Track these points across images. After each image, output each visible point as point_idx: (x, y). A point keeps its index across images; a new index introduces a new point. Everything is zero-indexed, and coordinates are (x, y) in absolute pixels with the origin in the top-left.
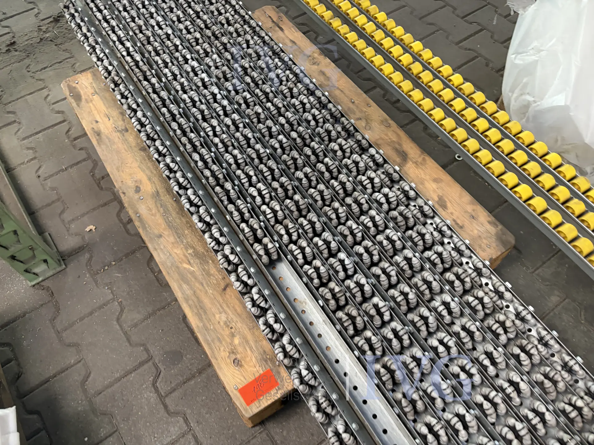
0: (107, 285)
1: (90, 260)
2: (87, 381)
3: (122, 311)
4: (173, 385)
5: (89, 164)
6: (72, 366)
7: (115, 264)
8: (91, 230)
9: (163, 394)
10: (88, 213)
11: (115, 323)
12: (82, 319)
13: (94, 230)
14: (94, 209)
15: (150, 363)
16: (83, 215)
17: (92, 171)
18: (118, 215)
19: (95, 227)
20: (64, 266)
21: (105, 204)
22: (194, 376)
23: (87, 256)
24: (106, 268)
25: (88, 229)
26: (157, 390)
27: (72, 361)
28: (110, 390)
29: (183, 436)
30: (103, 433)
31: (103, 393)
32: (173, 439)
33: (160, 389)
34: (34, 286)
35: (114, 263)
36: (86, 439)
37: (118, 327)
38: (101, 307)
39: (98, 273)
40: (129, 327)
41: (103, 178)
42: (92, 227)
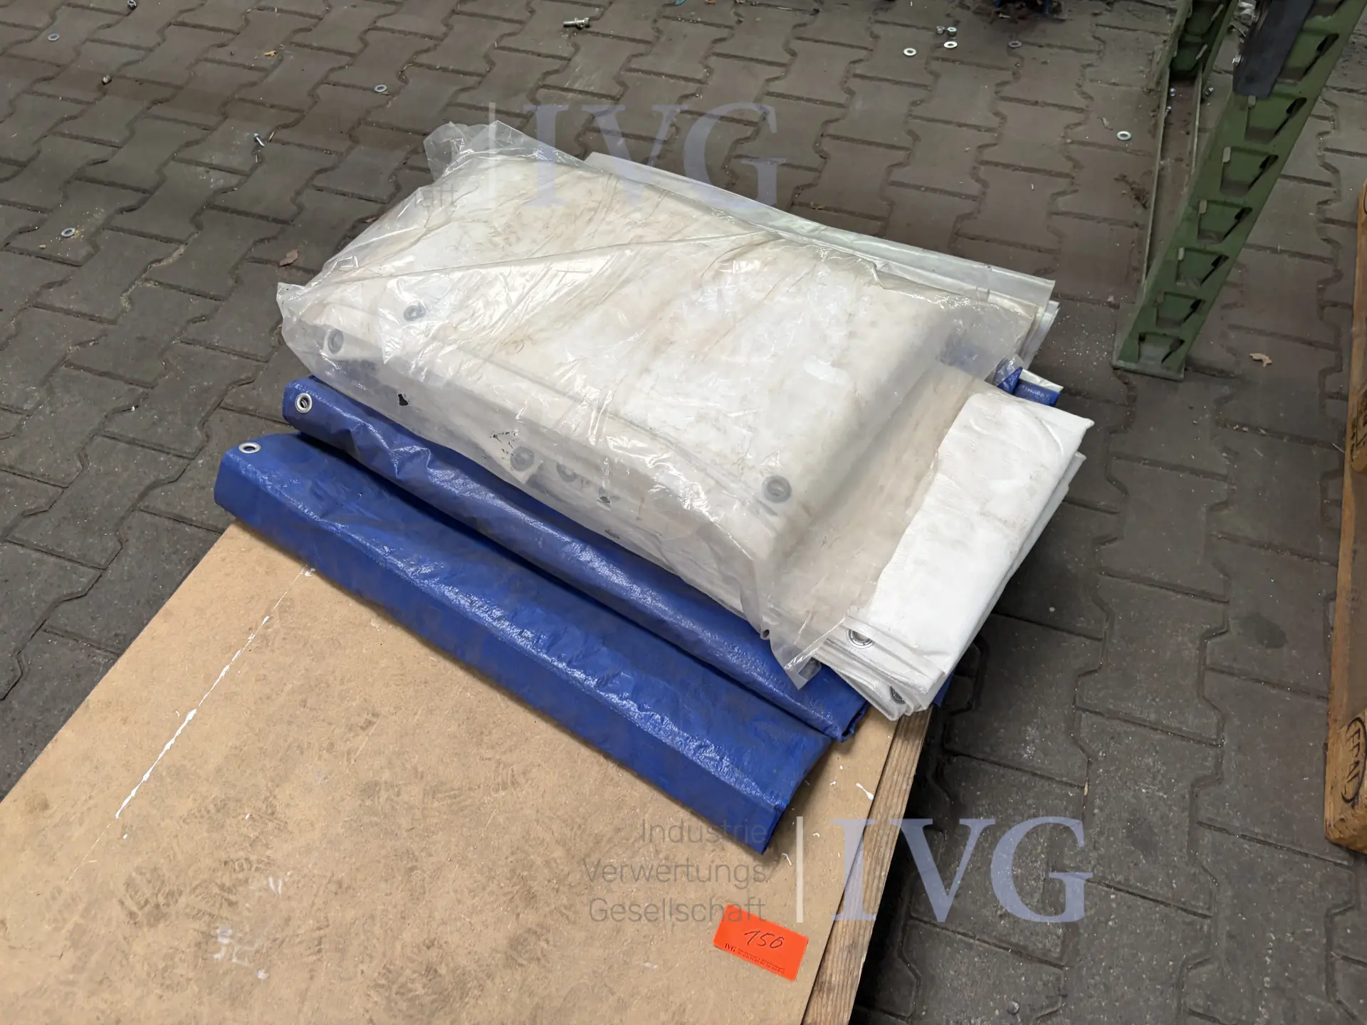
0: (1227, 450)
1: (1228, 399)
2: (1104, 544)
3: (1225, 504)
4: (1235, 665)
5: (1328, 271)
6: (1097, 509)
7: (1263, 435)
8: (1261, 361)
9: (1208, 662)
10: (1272, 334)
11: (1204, 510)
12: (1154, 463)
13: (1265, 365)
14: (1285, 337)
15: (1221, 606)
16: (1261, 332)
17: (1326, 282)
18: (1324, 373)
19: (1270, 361)
20: (1182, 376)
21: (1310, 344)
22: (1280, 686)
23: (1226, 390)
24: (1245, 429)
25: (1256, 356)
26: (1202, 648)
27: (1102, 503)
28: (1129, 583)
29: (1199, 742)
30: (1080, 624)
31: (1116, 579)
32: (1180, 730)
33: (1208, 651)
34: (1116, 368)
35: (1263, 431)
36: (1052, 609)
37: (1204, 518)
38: (1194, 472)
39: (1225, 426)
40: (1222, 532)
41: (1335, 305)
42: (1267, 360)
